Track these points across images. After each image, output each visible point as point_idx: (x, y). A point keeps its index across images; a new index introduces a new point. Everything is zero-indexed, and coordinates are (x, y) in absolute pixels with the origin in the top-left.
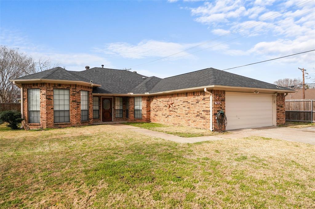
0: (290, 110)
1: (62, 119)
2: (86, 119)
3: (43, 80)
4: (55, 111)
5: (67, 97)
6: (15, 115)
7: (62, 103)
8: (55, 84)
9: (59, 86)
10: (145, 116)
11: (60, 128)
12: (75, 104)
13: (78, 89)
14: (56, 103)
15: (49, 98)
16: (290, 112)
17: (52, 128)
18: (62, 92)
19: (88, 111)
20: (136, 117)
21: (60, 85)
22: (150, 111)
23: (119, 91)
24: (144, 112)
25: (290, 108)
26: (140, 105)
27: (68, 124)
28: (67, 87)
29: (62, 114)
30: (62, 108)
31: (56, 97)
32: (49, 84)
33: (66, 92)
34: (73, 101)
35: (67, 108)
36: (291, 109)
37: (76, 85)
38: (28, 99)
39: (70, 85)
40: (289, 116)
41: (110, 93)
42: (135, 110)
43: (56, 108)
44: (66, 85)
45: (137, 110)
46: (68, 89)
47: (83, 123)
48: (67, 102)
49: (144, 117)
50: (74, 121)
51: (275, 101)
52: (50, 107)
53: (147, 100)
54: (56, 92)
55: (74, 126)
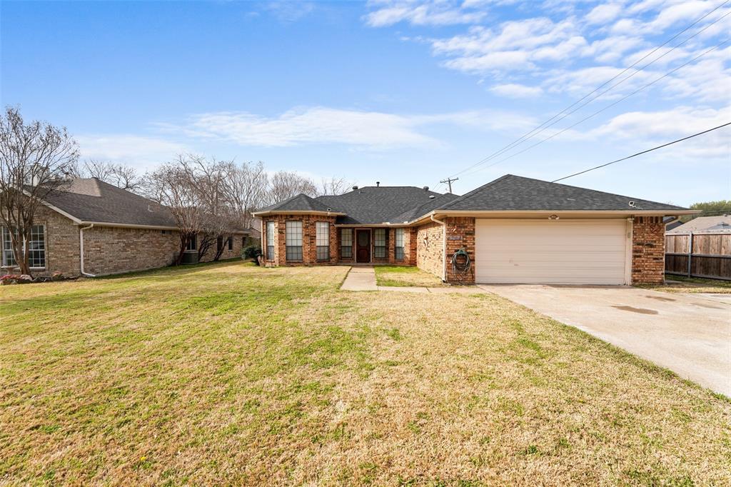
0: (723, 254)
1: (295, 257)
2: (326, 257)
3: (276, 211)
4: (287, 247)
5: (300, 230)
6: (255, 250)
7: (294, 237)
8: (287, 216)
9: (291, 218)
10: (408, 256)
11: (292, 266)
12: (309, 238)
13: (312, 221)
14: (289, 237)
15: (281, 232)
16: (722, 260)
17: (284, 266)
18: (294, 224)
19: (328, 247)
20: (398, 258)
21: (292, 216)
22: (416, 249)
23: (372, 221)
24: (407, 251)
25: (723, 249)
26: (404, 240)
27: (300, 263)
28: (300, 218)
29: (295, 250)
30: (294, 244)
31: (289, 230)
32: (281, 216)
33: (300, 224)
34: (306, 235)
35: (300, 244)
36: (725, 252)
37: (309, 216)
38: (266, 232)
39: (303, 216)
40: (720, 267)
41: (359, 223)
42: (396, 248)
43: (289, 244)
44: (298, 216)
45: (399, 247)
46: (300, 220)
47: (319, 262)
48: (300, 237)
49: (406, 257)
50: (307, 259)
51: (629, 234)
52: (283, 242)
53: (411, 233)
54: (289, 224)
55: (307, 266)
